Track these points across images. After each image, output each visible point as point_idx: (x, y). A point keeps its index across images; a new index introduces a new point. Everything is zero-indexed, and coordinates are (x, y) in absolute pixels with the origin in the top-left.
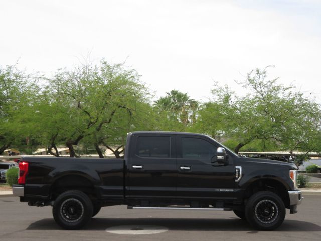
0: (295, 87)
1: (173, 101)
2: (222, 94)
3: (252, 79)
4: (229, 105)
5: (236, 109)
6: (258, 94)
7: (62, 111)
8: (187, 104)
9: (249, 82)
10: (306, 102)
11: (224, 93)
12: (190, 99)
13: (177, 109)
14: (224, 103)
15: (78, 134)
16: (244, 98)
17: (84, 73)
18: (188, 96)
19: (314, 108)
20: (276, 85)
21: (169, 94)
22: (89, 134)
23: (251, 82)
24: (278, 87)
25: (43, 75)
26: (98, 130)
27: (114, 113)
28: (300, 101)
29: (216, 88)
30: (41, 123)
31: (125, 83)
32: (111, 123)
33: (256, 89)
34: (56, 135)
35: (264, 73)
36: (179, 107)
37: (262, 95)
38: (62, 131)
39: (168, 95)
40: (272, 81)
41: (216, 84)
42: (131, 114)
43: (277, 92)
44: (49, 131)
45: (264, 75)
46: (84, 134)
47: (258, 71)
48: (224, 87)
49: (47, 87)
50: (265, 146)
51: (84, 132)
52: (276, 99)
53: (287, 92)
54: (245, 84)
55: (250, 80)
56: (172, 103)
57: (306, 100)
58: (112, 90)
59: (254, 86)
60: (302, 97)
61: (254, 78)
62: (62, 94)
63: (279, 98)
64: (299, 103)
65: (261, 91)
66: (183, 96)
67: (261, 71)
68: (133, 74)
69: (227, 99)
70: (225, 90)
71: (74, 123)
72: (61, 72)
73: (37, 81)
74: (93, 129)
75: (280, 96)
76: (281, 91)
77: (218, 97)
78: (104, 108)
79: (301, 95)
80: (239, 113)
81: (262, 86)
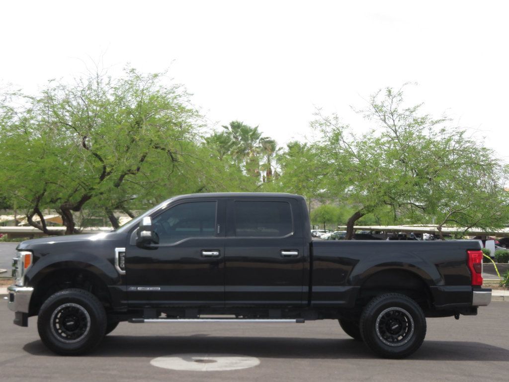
0: (451, 120)
1: (234, 140)
2: (329, 129)
3: (380, 104)
4: (341, 148)
5: (352, 154)
6: (390, 130)
7: (54, 153)
8: (256, 144)
9: (373, 110)
10: (468, 144)
11: (332, 127)
12: (263, 136)
13: (242, 152)
14: (332, 144)
15: (83, 192)
16: (365, 137)
17: (90, 88)
18: (259, 131)
19: (482, 155)
20: (418, 114)
21: (226, 127)
22: (101, 193)
23: (378, 109)
24: (423, 118)
25: (20, 90)
26: (117, 185)
27: (144, 157)
28: (458, 142)
29: (318, 118)
30: (19, 173)
31: (166, 106)
32: (139, 174)
33: (385, 121)
34: (43, 194)
35: (400, 94)
36: (245, 149)
37: (396, 132)
38: (53, 187)
39: (225, 130)
40: (412, 109)
41: (317, 112)
42: (173, 160)
43: (421, 127)
44: (31, 187)
45: (399, 98)
46: (93, 193)
47: (390, 91)
48: (331, 118)
49: (29, 111)
50: (395, 217)
51: (92, 189)
52: (420, 139)
53: (437, 128)
54: (367, 113)
55: (375, 107)
56: (234, 143)
57: (469, 142)
58: (143, 117)
59: (382, 117)
60: (463, 136)
61: (382, 103)
62: (56, 123)
63: (424, 138)
64: (457, 145)
65: (394, 125)
66: (251, 130)
67: (394, 92)
68: (179, 91)
69: (337, 137)
70: (333, 122)
71: (75, 174)
72: (54, 85)
73: (8, 99)
74: (107, 184)
75: (426, 133)
76: (427, 125)
77: (322, 135)
78: (128, 148)
79: (462, 133)
80: (356, 161)
81: (395, 116)
